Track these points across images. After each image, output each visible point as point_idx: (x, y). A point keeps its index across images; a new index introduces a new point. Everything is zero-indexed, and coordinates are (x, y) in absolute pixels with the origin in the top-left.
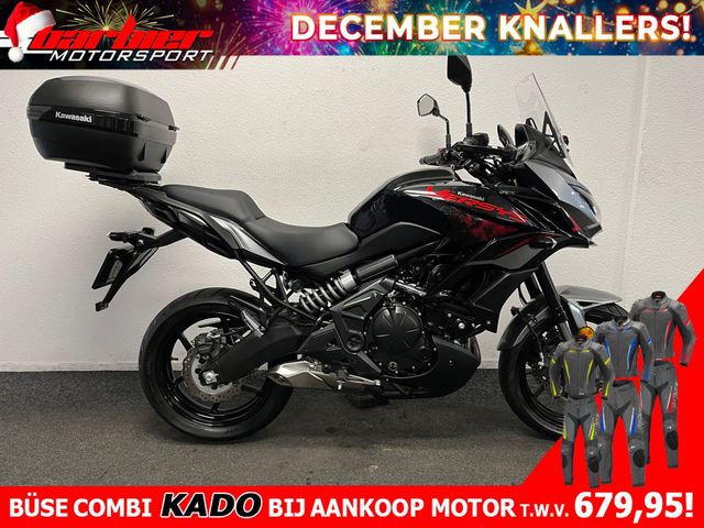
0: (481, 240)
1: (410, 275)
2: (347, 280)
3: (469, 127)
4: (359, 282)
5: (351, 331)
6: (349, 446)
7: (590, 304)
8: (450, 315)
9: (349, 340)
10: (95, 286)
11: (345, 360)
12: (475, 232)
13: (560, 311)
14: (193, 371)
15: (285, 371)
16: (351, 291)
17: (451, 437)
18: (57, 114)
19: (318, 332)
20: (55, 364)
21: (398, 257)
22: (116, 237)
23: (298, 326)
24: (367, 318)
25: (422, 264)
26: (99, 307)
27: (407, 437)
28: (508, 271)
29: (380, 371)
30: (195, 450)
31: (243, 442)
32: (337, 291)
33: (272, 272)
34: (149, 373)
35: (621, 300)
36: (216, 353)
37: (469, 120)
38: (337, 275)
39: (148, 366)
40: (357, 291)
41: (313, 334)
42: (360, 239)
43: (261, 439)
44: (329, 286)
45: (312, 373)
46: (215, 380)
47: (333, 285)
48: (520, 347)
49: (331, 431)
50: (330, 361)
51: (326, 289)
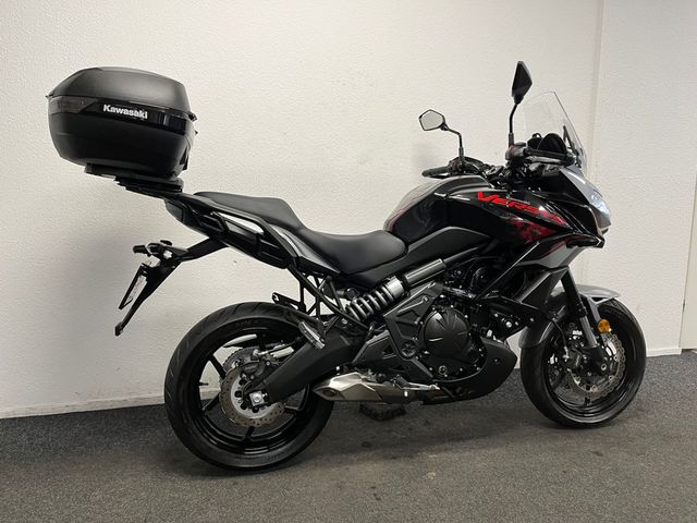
1: (451, 279)
2: (394, 286)
3: (511, 137)
4: (407, 287)
5: (406, 337)
6: (394, 458)
7: (601, 299)
8: (496, 315)
9: (404, 346)
12: (523, 233)
13: (581, 307)
14: (233, 394)
15: (336, 384)
16: (398, 299)
18: (106, 108)
19: (372, 340)
21: (445, 261)
23: (348, 336)
24: (419, 323)
25: (464, 268)
27: (444, 442)
28: (549, 270)
29: (432, 376)
30: (235, 483)
31: (284, 468)
32: (385, 296)
34: (181, 401)
36: (260, 372)
37: (511, 131)
39: (181, 393)
40: (405, 297)
41: (368, 343)
42: (407, 244)
43: (300, 462)
44: (378, 293)
45: (365, 384)
46: (263, 402)
47: (381, 291)
48: (545, 342)
49: (367, 446)
50: (384, 370)
51: (375, 296)
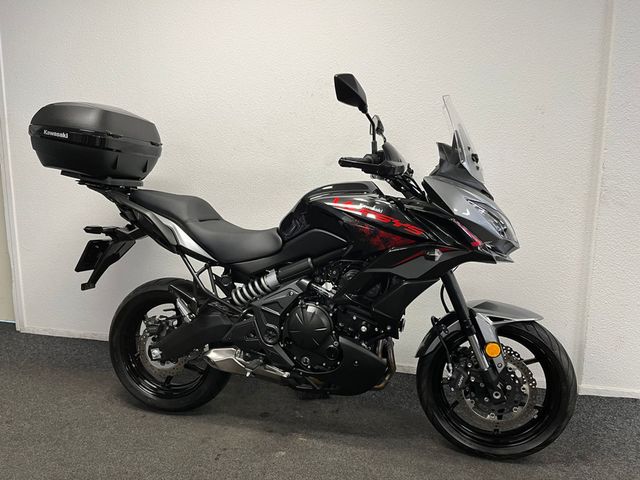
0: (380, 249)
1: (328, 278)
2: (271, 279)
3: (374, 144)
4: (282, 280)
5: (268, 325)
6: (271, 431)
7: (502, 319)
8: (355, 318)
9: (266, 333)
10: (78, 269)
11: (262, 351)
13: (467, 323)
14: (147, 347)
15: (215, 355)
16: (274, 289)
17: (369, 436)
18: (45, 132)
19: (242, 323)
20: (82, 332)
21: (315, 260)
22: (90, 230)
24: (284, 314)
25: (338, 269)
26: (84, 287)
28: (407, 280)
29: (293, 364)
32: (263, 288)
33: (206, 267)
35: (542, 318)
36: (164, 334)
38: (263, 273)
40: (277, 289)
41: (237, 324)
42: (284, 242)
43: (201, 414)
44: (256, 283)
45: (235, 359)
46: (159, 357)
47: (260, 283)
48: (432, 355)
49: (264, 415)
50: (251, 350)
51: (254, 286)
